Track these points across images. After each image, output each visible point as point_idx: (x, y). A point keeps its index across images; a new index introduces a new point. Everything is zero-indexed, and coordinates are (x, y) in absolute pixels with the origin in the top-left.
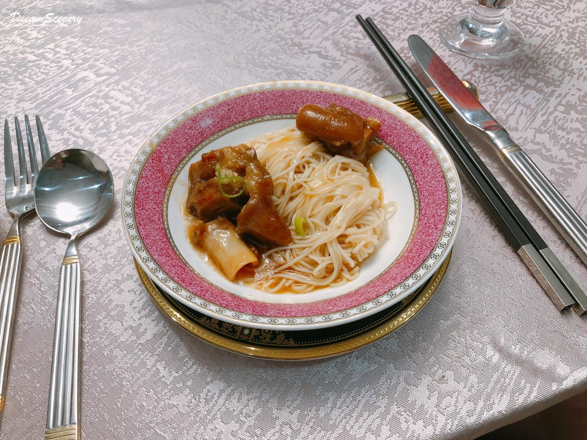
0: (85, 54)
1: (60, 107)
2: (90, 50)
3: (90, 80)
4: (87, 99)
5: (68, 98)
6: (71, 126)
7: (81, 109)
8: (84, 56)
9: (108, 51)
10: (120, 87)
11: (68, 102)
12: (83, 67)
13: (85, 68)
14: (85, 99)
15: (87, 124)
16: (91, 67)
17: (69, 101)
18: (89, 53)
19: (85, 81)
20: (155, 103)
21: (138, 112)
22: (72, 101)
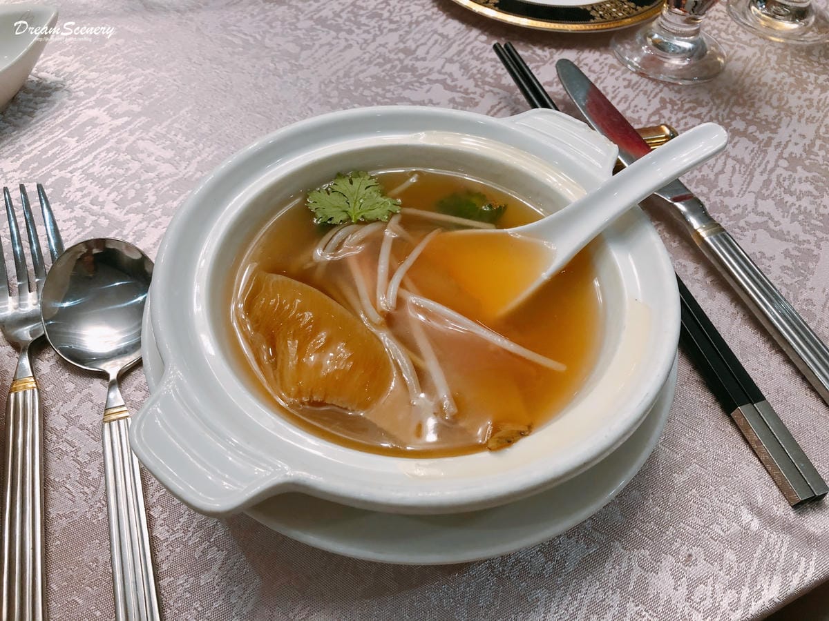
0: (88, 81)
1: (61, 167)
2: (94, 75)
3: (103, 124)
4: (104, 154)
5: (72, 153)
6: (83, 196)
7: (95, 170)
8: (86, 85)
9: (123, 77)
10: (151, 134)
11: (71, 158)
12: (88, 103)
13: (90, 104)
14: (99, 154)
15: (109, 194)
16: (100, 103)
17: (74, 157)
18: (93, 80)
19: (95, 126)
20: (210, 158)
21: (186, 173)
22: (79, 157)
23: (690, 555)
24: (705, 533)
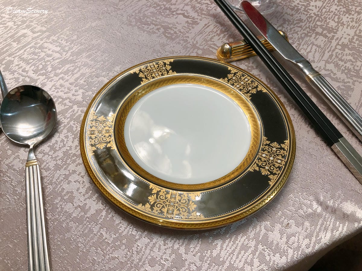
0: (23, 17)
1: (10, 55)
3: (29, 36)
4: (28, 49)
5: (14, 49)
6: (18, 68)
7: (25, 56)
8: (22, 19)
10: (50, 40)
12: (22, 27)
14: (27, 49)
15: (30, 67)
16: (28, 27)
17: (15, 51)
19: (25, 37)
20: (77, 50)
21: (66, 57)
22: (17, 51)
23: (288, 224)
24: (296, 214)
